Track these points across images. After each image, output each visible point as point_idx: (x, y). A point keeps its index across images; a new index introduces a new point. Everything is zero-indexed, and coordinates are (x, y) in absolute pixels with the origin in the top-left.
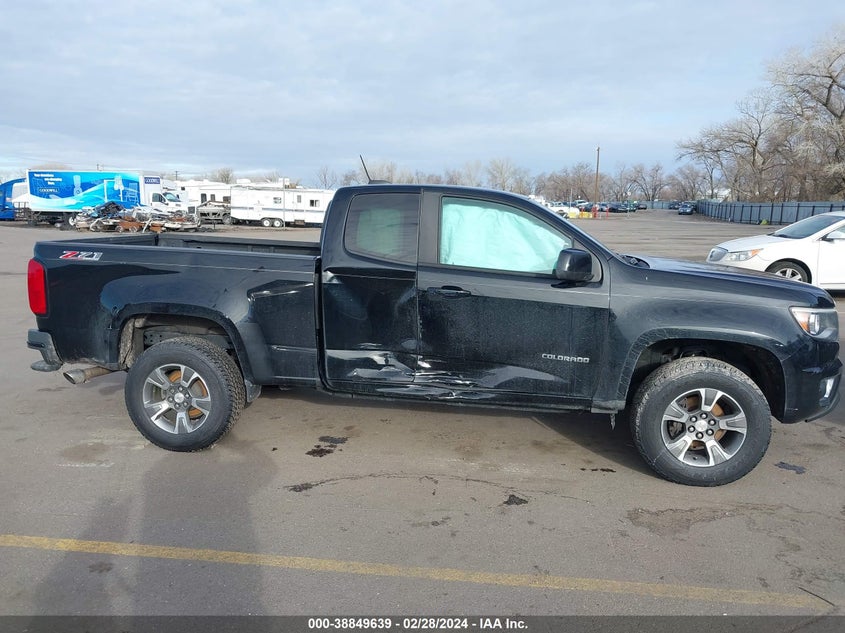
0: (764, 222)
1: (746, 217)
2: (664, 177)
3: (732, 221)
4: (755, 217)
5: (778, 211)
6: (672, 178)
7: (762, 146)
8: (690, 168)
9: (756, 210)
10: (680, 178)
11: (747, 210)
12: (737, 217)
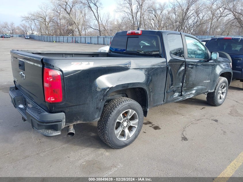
0: (54, 42)
1: (49, 40)
2: (15, 26)
3: (44, 41)
4: (51, 40)
5: (58, 38)
6: (18, 27)
7: (47, 20)
8: (24, 24)
9: (51, 38)
10: (21, 27)
11: (49, 38)
12: (46, 40)
